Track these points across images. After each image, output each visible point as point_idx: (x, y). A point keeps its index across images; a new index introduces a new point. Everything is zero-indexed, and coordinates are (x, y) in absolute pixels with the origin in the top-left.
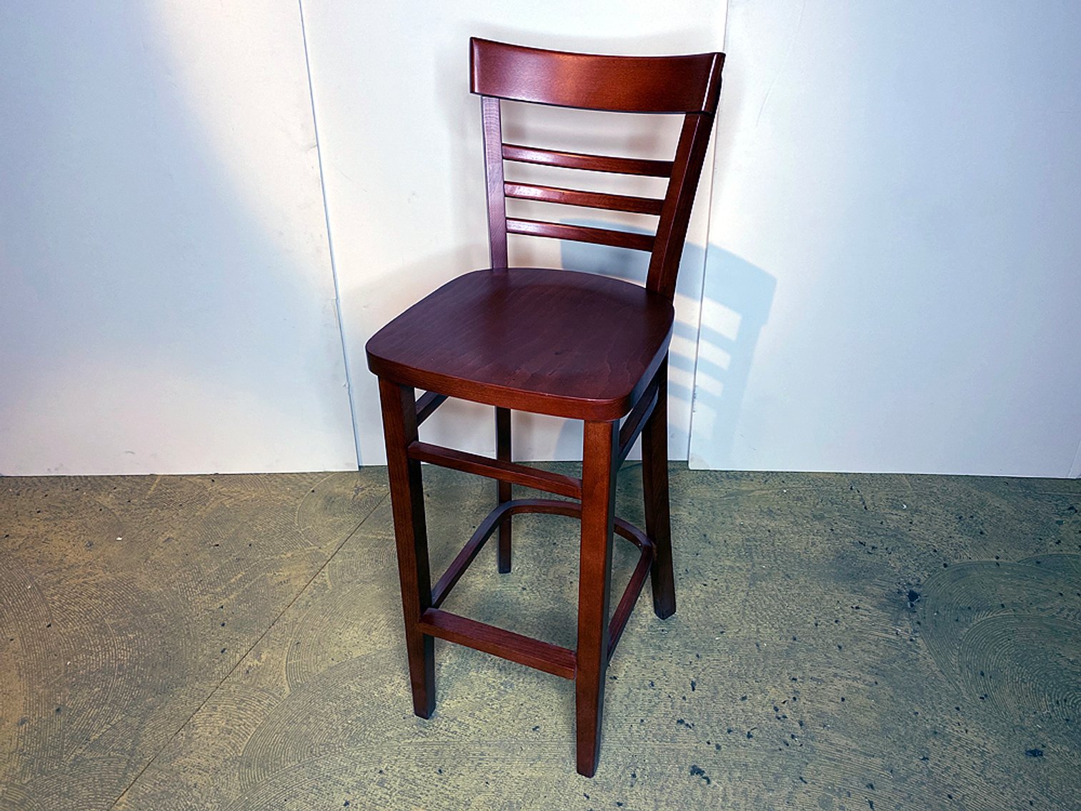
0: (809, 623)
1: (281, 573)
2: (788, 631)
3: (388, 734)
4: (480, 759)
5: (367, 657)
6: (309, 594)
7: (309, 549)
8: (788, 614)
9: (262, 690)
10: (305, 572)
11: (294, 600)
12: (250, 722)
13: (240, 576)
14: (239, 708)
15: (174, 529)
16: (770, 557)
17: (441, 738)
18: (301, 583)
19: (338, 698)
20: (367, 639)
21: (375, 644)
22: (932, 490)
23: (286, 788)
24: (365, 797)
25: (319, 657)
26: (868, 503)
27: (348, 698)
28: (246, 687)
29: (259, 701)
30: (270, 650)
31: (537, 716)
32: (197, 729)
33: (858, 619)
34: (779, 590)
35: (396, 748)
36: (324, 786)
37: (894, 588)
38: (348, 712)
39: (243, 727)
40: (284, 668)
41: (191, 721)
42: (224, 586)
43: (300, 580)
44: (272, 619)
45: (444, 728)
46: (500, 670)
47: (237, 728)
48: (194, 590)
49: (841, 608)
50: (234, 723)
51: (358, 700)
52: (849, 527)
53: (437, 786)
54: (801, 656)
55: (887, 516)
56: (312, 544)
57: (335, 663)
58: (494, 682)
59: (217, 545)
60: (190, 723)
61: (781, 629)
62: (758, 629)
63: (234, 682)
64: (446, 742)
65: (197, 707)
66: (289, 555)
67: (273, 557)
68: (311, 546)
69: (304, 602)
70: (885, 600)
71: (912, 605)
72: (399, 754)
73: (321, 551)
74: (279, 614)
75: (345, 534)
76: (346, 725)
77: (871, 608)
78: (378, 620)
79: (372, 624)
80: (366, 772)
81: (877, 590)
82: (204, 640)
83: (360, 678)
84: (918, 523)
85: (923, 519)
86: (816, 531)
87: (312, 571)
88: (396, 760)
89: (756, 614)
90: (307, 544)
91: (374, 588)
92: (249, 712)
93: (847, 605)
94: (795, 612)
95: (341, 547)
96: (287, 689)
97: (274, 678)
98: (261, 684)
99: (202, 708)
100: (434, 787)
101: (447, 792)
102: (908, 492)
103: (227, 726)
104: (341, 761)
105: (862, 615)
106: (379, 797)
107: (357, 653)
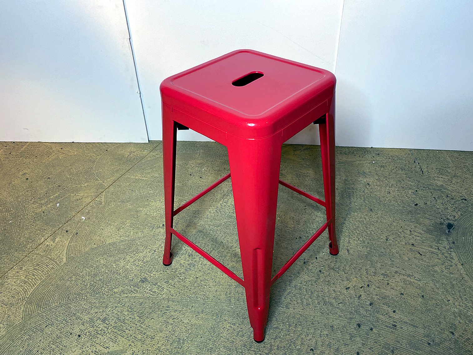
0: (382, 239)
1: (79, 194)
2: (368, 243)
3: (115, 290)
4: (166, 310)
5: (114, 243)
6: (91, 206)
7: (97, 182)
8: (369, 233)
9: (51, 259)
10: (92, 194)
11: (82, 209)
12: (39, 278)
13: (57, 194)
14: (34, 269)
15: (29, 168)
16: (361, 199)
17: (145, 295)
18: (88, 200)
19: (92, 266)
20: (117, 233)
21: (120, 237)
22: (465, 164)
23: (48, 319)
24: (92, 329)
25: (87, 242)
26: (425, 170)
27: (97, 267)
28: (42, 257)
29: (47, 266)
30: (61, 237)
31: (205, 285)
32: (8, 280)
33: (413, 238)
34: (365, 218)
35: (118, 299)
36: (70, 320)
37: (438, 221)
38: (96, 275)
39: (34, 280)
40: (66, 247)
41: (6, 274)
42: (47, 200)
43: (88, 198)
44: (67, 219)
45: (149, 289)
46: (189, 256)
47: (30, 280)
48: (29, 201)
49: (403, 231)
50: (29, 277)
51: (103, 268)
52: (412, 184)
53: (137, 325)
54: (375, 259)
55: (436, 178)
56: (99, 180)
57: (95, 246)
58: (184, 263)
59: (49, 178)
60: (5, 276)
61: (364, 242)
62: (349, 241)
63: (36, 254)
64: (148, 298)
65: (12, 267)
66: (86, 185)
67: (77, 186)
68: (99, 181)
69: (87, 211)
70: (432, 228)
71: (449, 232)
72: (119, 303)
73: (103, 183)
74: (72, 217)
75: (118, 175)
76: (93, 283)
77: (422, 232)
78: (125, 223)
79: (122, 225)
80: (97, 313)
81: (427, 222)
82: (27, 229)
83: (107, 256)
84: (456, 183)
85: (459, 181)
86: (391, 185)
87: (96, 194)
88: (116, 307)
89: (349, 232)
90: (97, 179)
91: (127, 205)
92: (39, 272)
93: (407, 229)
94: (374, 232)
95: (115, 182)
96: (65, 260)
97: (59, 253)
98: (51, 256)
99: (14, 267)
100: (135, 325)
101: (142, 329)
102: (450, 165)
103: (25, 279)
104: (84, 305)
105: (416, 236)
106: (101, 329)
107: (109, 241)
